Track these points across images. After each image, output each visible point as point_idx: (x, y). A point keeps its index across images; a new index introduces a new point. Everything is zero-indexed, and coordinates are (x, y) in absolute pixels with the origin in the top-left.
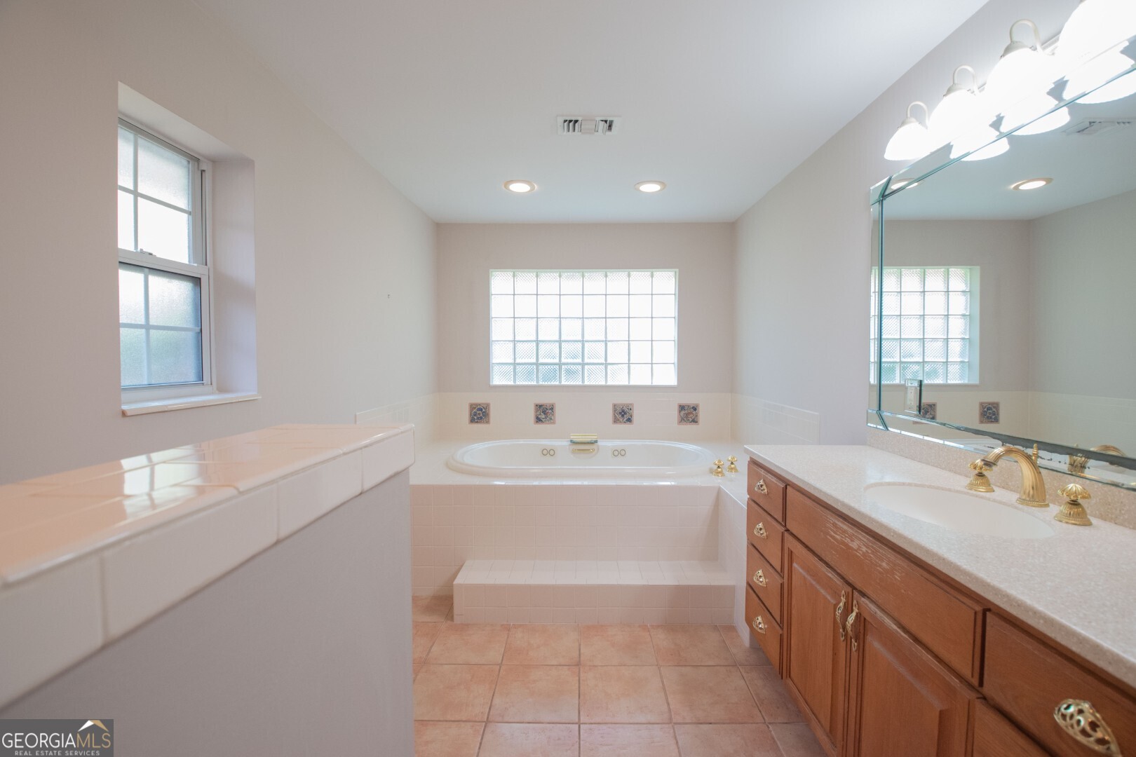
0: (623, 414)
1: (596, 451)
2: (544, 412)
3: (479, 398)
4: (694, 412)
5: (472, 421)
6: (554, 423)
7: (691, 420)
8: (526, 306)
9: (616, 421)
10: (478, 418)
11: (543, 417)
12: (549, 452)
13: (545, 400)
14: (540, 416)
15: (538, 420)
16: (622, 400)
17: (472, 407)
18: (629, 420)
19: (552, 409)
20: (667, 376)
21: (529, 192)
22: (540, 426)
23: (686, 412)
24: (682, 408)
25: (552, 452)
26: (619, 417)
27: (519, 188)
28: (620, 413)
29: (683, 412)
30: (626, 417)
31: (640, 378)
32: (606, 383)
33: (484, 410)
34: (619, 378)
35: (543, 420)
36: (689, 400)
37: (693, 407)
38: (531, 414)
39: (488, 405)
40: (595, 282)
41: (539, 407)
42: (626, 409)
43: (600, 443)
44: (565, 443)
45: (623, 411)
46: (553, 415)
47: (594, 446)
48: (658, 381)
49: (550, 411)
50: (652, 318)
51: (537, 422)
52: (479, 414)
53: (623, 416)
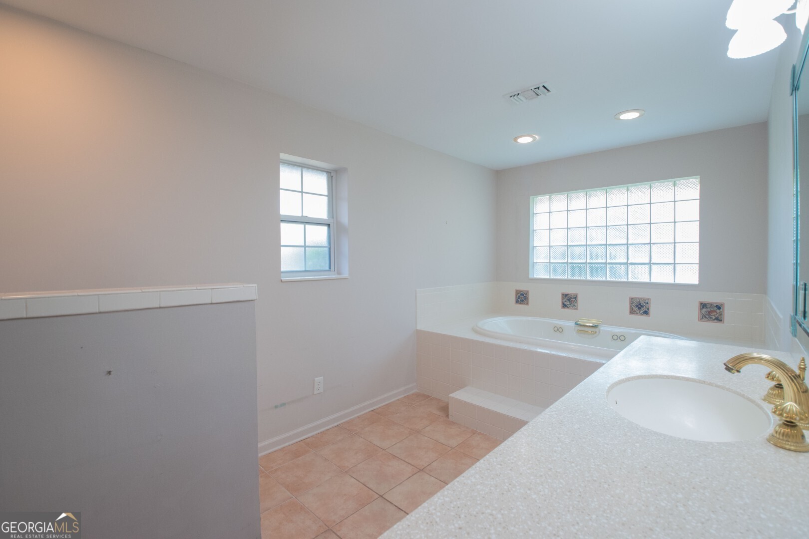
0: (640, 307)
1: (597, 333)
2: (569, 300)
3: (522, 287)
4: (718, 311)
5: (517, 302)
6: (577, 309)
7: (714, 318)
8: (559, 220)
9: (632, 312)
10: (521, 301)
11: (568, 303)
12: (558, 330)
13: (570, 290)
14: (565, 303)
15: (564, 306)
16: (640, 294)
17: (517, 292)
18: (646, 313)
19: (575, 298)
20: (690, 276)
21: (532, 141)
22: (566, 310)
23: (709, 310)
24: (703, 305)
25: (560, 330)
26: (635, 309)
27: (525, 140)
28: (637, 306)
29: (704, 310)
30: (643, 310)
31: (662, 276)
32: (627, 280)
33: (525, 295)
34: (641, 275)
35: (569, 306)
36: (712, 298)
37: (717, 306)
38: (559, 300)
39: (528, 292)
40: (618, 196)
41: (565, 296)
42: (643, 303)
43: (604, 328)
44: (572, 324)
45: (640, 304)
46: (576, 302)
47: (597, 330)
48: (681, 279)
49: (574, 300)
50: (675, 222)
51: (563, 307)
52: (522, 298)
53: (639, 308)
